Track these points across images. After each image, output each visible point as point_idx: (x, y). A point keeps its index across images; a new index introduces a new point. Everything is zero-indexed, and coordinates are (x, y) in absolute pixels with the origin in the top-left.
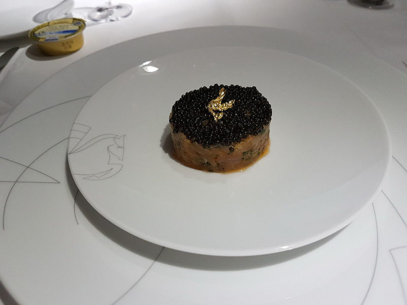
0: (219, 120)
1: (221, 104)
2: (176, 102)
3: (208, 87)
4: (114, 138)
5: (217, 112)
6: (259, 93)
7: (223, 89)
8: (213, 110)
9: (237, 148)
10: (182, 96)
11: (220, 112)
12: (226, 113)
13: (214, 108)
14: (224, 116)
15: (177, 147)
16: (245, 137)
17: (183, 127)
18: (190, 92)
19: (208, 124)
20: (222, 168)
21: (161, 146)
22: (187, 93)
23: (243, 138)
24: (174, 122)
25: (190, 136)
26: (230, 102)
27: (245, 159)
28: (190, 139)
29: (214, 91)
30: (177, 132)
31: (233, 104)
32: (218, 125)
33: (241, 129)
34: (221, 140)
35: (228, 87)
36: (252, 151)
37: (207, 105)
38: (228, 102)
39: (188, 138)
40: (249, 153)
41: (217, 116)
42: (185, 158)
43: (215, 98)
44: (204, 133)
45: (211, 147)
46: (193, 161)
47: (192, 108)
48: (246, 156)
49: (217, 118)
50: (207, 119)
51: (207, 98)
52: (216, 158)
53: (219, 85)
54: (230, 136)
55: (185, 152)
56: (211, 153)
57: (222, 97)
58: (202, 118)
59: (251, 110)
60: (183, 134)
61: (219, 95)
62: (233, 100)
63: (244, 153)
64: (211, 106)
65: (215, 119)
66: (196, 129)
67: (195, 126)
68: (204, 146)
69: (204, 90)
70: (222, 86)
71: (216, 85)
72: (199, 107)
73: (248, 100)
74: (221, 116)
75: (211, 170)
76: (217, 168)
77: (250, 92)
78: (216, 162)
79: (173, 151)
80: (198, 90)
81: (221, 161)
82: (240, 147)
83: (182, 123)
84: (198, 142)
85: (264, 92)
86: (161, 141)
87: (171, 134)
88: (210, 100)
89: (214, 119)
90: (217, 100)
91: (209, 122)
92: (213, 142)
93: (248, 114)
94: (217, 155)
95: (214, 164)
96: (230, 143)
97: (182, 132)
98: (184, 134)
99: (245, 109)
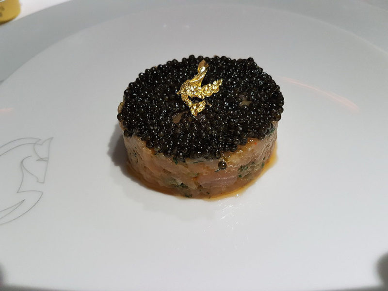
0: (199, 114)
1: (202, 86)
2: (130, 85)
3: (180, 60)
4: (35, 144)
5: (195, 100)
6: (259, 68)
7: (203, 62)
8: (189, 98)
9: (231, 163)
10: (140, 75)
11: (200, 100)
12: (210, 102)
13: (190, 94)
14: (207, 106)
15: (133, 159)
16: (243, 143)
17: (141, 127)
18: (152, 68)
19: (181, 121)
20: (206, 192)
21: (109, 153)
22: (147, 70)
23: (241, 144)
24: (125, 119)
25: (151, 142)
26: (215, 83)
27: (243, 176)
28: (152, 148)
29: (189, 65)
30: (131, 135)
31: (220, 87)
32: (198, 124)
33: (236, 129)
34: (203, 151)
35: (209, 59)
36: (253, 163)
37: (179, 89)
38: (212, 83)
39: (148, 145)
40: (249, 167)
41: (195, 107)
42: (146, 175)
43: (191, 77)
44: (175, 137)
45: (187, 162)
46: (159, 182)
47: (155, 94)
48: (245, 172)
49: (195, 111)
50: (180, 111)
51: (178, 77)
52: (196, 177)
53: (196, 57)
54: (218, 141)
55: (145, 167)
56: (188, 171)
57: (203, 76)
58: (171, 111)
59: (250, 96)
60: (140, 139)
61: (197, 73)
62: (219, 79)
63: (242, 167)
64: (185, 91)
65: (193, 112)
66: (161, 130)
67: (159, 124)
68: (176, 158)
69: (173, 64)
70: (200, 58)
71: (192, 57)
72: (166, 91)
73: (243, 78)
74: (202, 106)
75: (188, 195)
76: (198, 193)
77: (245, 66)
78: (196, 183)
79: (128, 163)
80: (165, 65)
81: (204, 183)
82: (235, 160)
83: (138, 120)
84: (165, 153)
85: (267, 65)
86: (110, 145)
87: (122, 137)
88: (183, 81)
89: (190, 113)
90: (194, 80)
91: (183, 117)
92: (190, 154)
93: (244, 103)
94: (198, 174)
95: (193, 187)
96: (220, 154)
97: (139, 136)
98: (142, 140)
99: (239, 93)
